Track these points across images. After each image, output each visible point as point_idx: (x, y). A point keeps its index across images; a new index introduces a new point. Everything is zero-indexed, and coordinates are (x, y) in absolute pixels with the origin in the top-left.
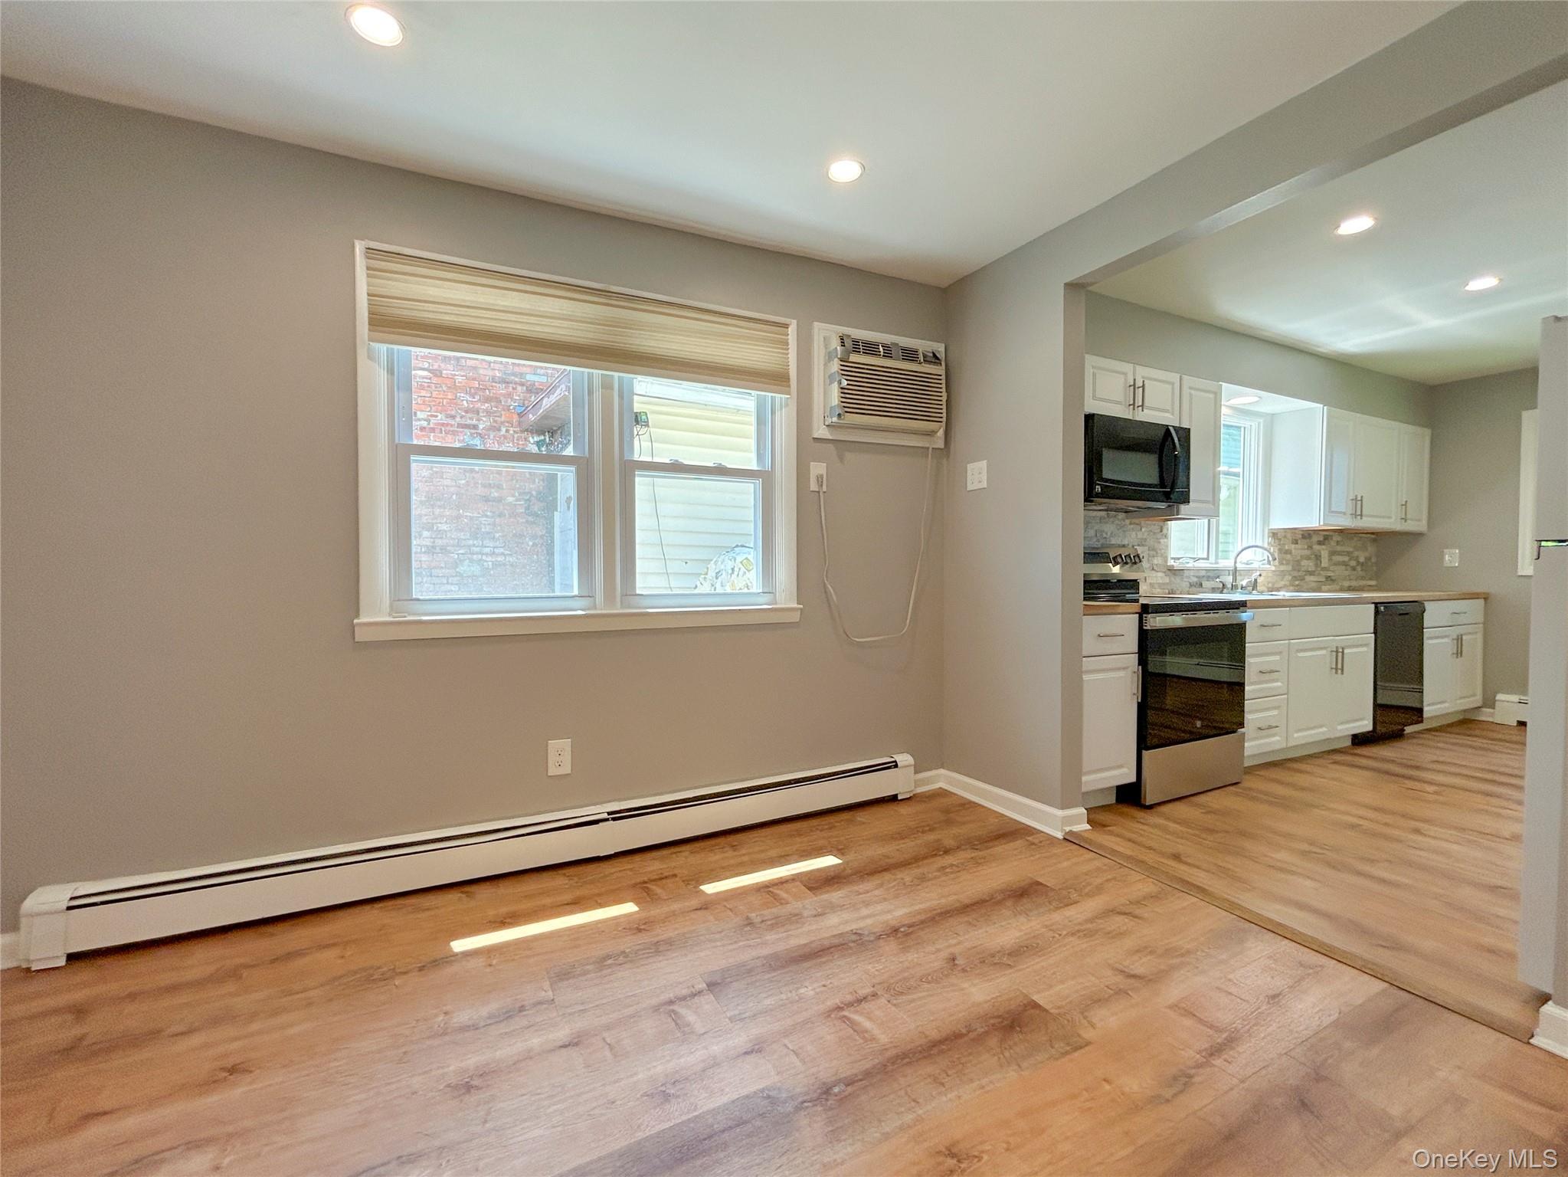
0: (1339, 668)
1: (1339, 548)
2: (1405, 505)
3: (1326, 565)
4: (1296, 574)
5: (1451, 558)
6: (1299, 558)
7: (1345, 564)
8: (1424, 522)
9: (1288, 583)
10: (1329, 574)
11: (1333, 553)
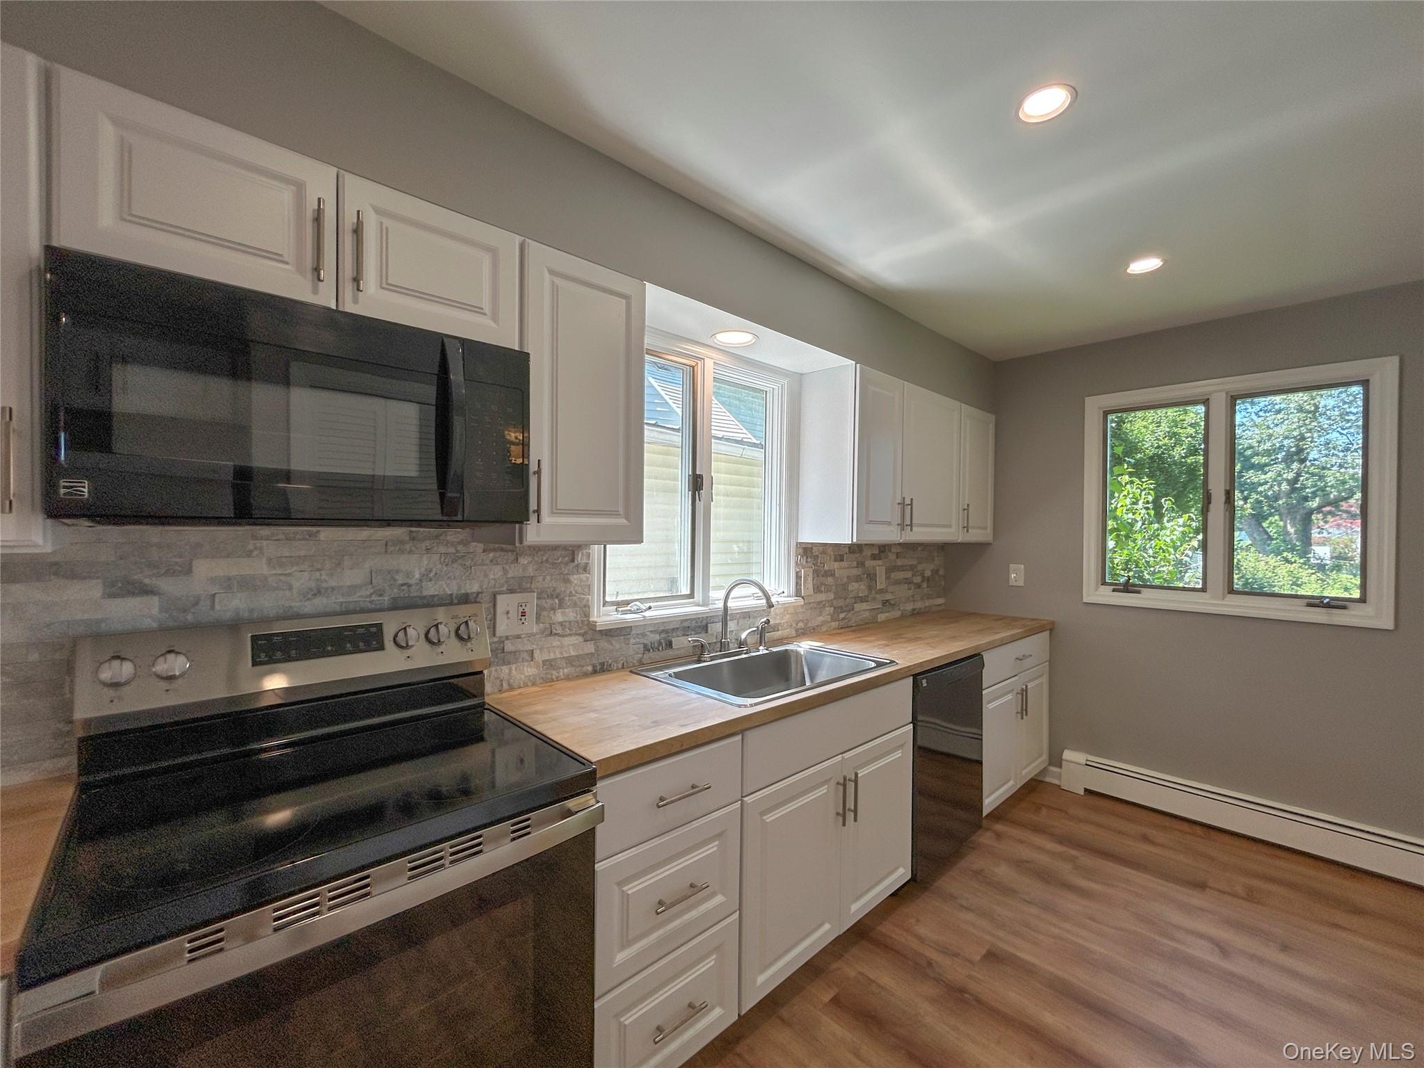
0: (847, 811)
1: (899, 562)
2: (968, 510)
3: (883, 586)
4: (841, 603)
5: (1016, 575)
6: (845, 580)
7: (908, 581)
8: (989, 530)
9: (828, 618)
10: (888, 597)
11: (890, 570)
